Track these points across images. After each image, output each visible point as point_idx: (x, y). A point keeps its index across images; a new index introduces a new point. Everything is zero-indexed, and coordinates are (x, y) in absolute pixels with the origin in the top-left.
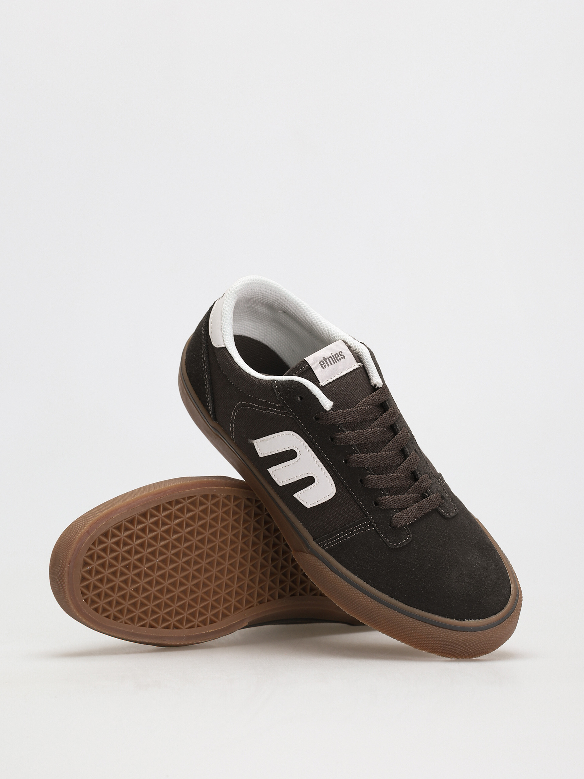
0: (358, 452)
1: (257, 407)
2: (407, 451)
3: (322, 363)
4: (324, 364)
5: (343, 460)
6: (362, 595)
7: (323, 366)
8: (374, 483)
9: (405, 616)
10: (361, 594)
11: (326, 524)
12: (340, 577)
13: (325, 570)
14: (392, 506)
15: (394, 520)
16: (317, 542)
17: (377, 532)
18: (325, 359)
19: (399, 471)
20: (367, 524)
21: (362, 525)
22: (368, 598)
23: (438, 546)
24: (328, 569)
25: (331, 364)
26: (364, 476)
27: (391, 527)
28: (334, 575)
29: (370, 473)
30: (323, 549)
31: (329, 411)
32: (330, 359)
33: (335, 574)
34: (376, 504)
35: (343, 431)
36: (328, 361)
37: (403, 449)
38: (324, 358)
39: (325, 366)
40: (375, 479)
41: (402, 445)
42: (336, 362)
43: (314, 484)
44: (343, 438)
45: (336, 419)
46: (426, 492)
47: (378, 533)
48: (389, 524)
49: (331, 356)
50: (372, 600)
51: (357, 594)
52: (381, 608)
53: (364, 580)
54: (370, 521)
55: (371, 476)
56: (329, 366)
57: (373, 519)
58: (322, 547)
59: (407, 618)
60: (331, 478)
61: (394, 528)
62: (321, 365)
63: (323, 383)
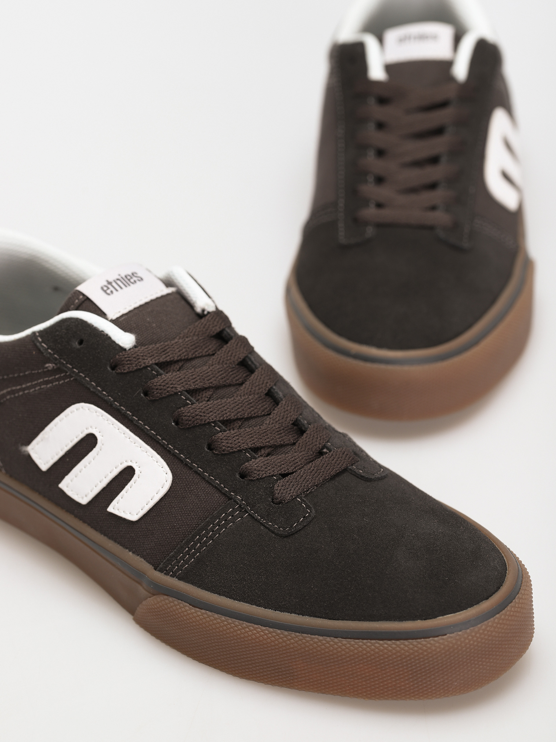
0: (193, 402)
1: (20, 390)
2: (277, 392)
3: (105, 288)
4: (108, 288)
5: (172, 421)
6: (252, 627)
7: (109, 291)
8: (231, 443)
9: (332, 638)
10: (250, 626)
11: (168, 535)
12: (211, 611)
13: (183, 609)
14: (269, 472)
15: (277, 490)
16: (161, 571)
17: (254, 518)
18: (110, 283)
19: (270, 422)
20: (234, 511)
21: (227, 515)
22: (264, 628)
23: (364, 518)
24: (188, 607)
25: (121, 288)
26: (212, 436)
27: (276, 504)
28: (200, 612)
29: (220, 431)
30: (174, 577)
31: (130, 349)
32: (119, 282)
33: (202, 609)
34: (243, 476)
35: (161, 375)
36: (114, 284)
37: (269, 391)
38: (107, 281)
39: (112, 292)
40: (231, 437)
41: (266, 386)
42: (129, 285)
43: (135, 477)
44: (162, 384)
45: (144, 359)
46: (324, 447)
47: (256, 520)
48: (270, 499)
49: (119, 277)
50: (271, 630)
51: (244, 628)
52: (290, 637)
53: (251, 602)
54: (238, 504)
55: (222, 434)
56: (117, 290)
57: (242, 500)
58: (171, 576)
59: (337, 641)
60: (159, 457)
61: (280, 505)
62: (105, 291)
63: (113, 314)
